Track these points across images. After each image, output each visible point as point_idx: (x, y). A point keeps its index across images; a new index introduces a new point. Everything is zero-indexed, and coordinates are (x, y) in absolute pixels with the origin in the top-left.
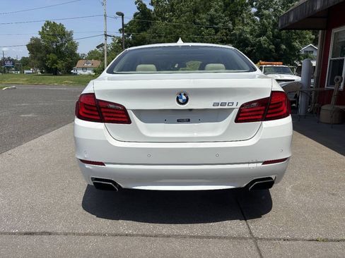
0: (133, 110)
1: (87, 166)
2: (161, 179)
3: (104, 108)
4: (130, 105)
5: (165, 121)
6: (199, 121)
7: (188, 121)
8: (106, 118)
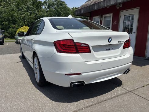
0: (92, 46)
1: (71, 76)
2: (99, 77)
3: (79, 46)
4: (91, 44)
5: (102, 50)
6: (113, 49)
7: (109, 49)
8: (79, 51)
